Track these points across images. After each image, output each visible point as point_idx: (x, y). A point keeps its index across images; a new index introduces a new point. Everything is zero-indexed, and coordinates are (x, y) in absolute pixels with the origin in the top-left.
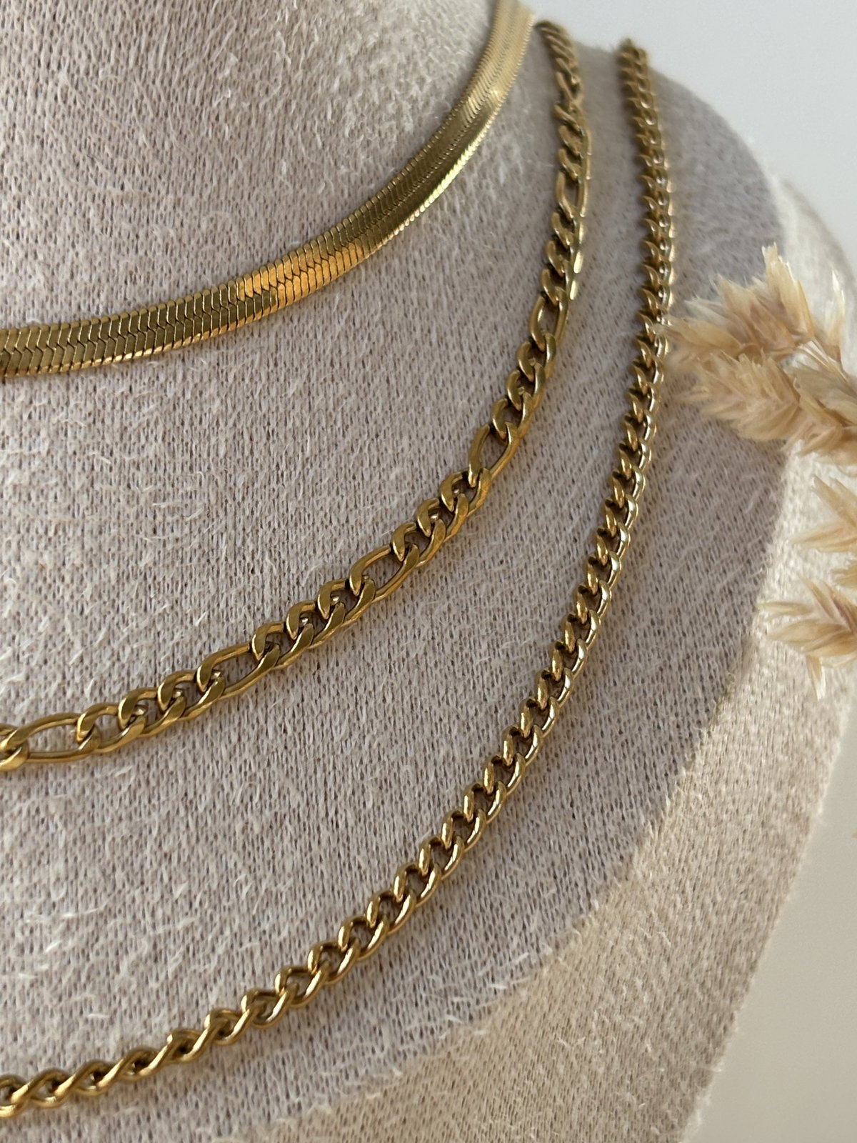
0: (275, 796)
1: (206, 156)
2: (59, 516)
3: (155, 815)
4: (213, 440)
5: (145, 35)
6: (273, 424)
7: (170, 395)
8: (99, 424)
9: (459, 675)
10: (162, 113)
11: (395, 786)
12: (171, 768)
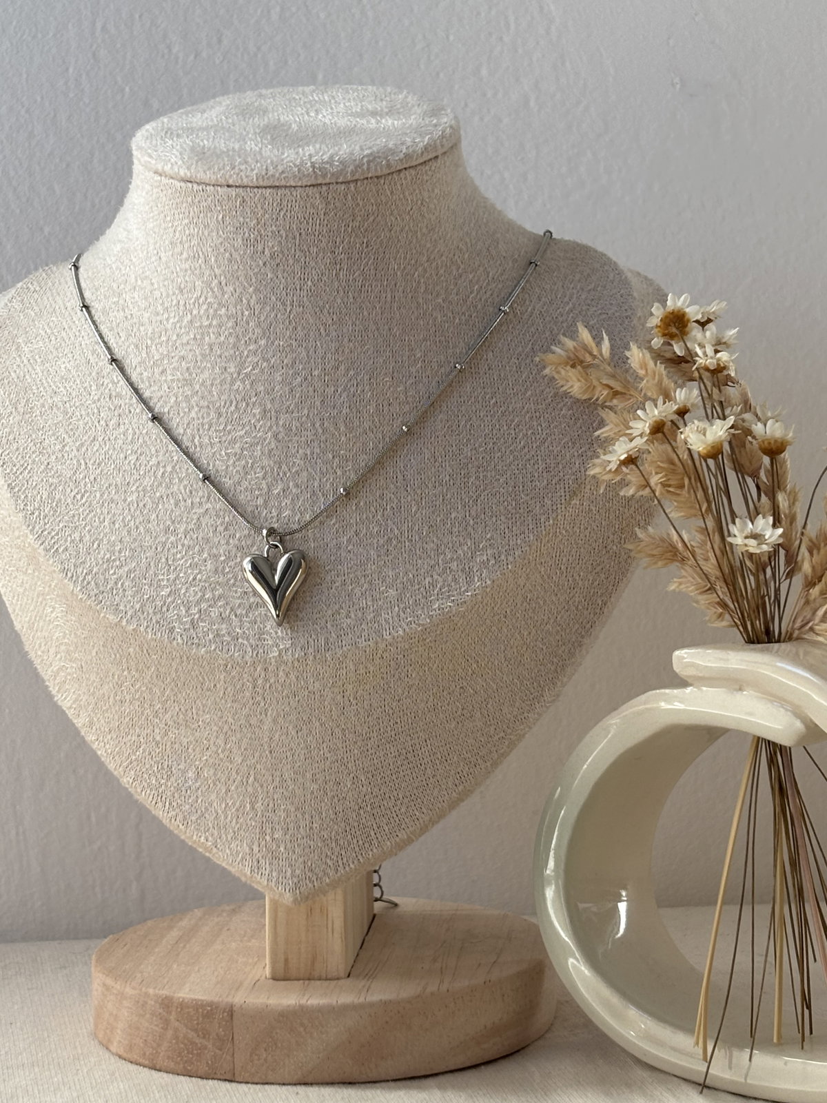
0: (389, 531)
1: (364, 306)
2: (312, 437)
3: (345, 538)
4: (368, 407)
5: (338, 265)
6: (391, 400)
7: (352, 392)
8: (326, 404)
9: (463, 488)
10: (346, 292)
11: (435, 527)
12: (351, 521)
